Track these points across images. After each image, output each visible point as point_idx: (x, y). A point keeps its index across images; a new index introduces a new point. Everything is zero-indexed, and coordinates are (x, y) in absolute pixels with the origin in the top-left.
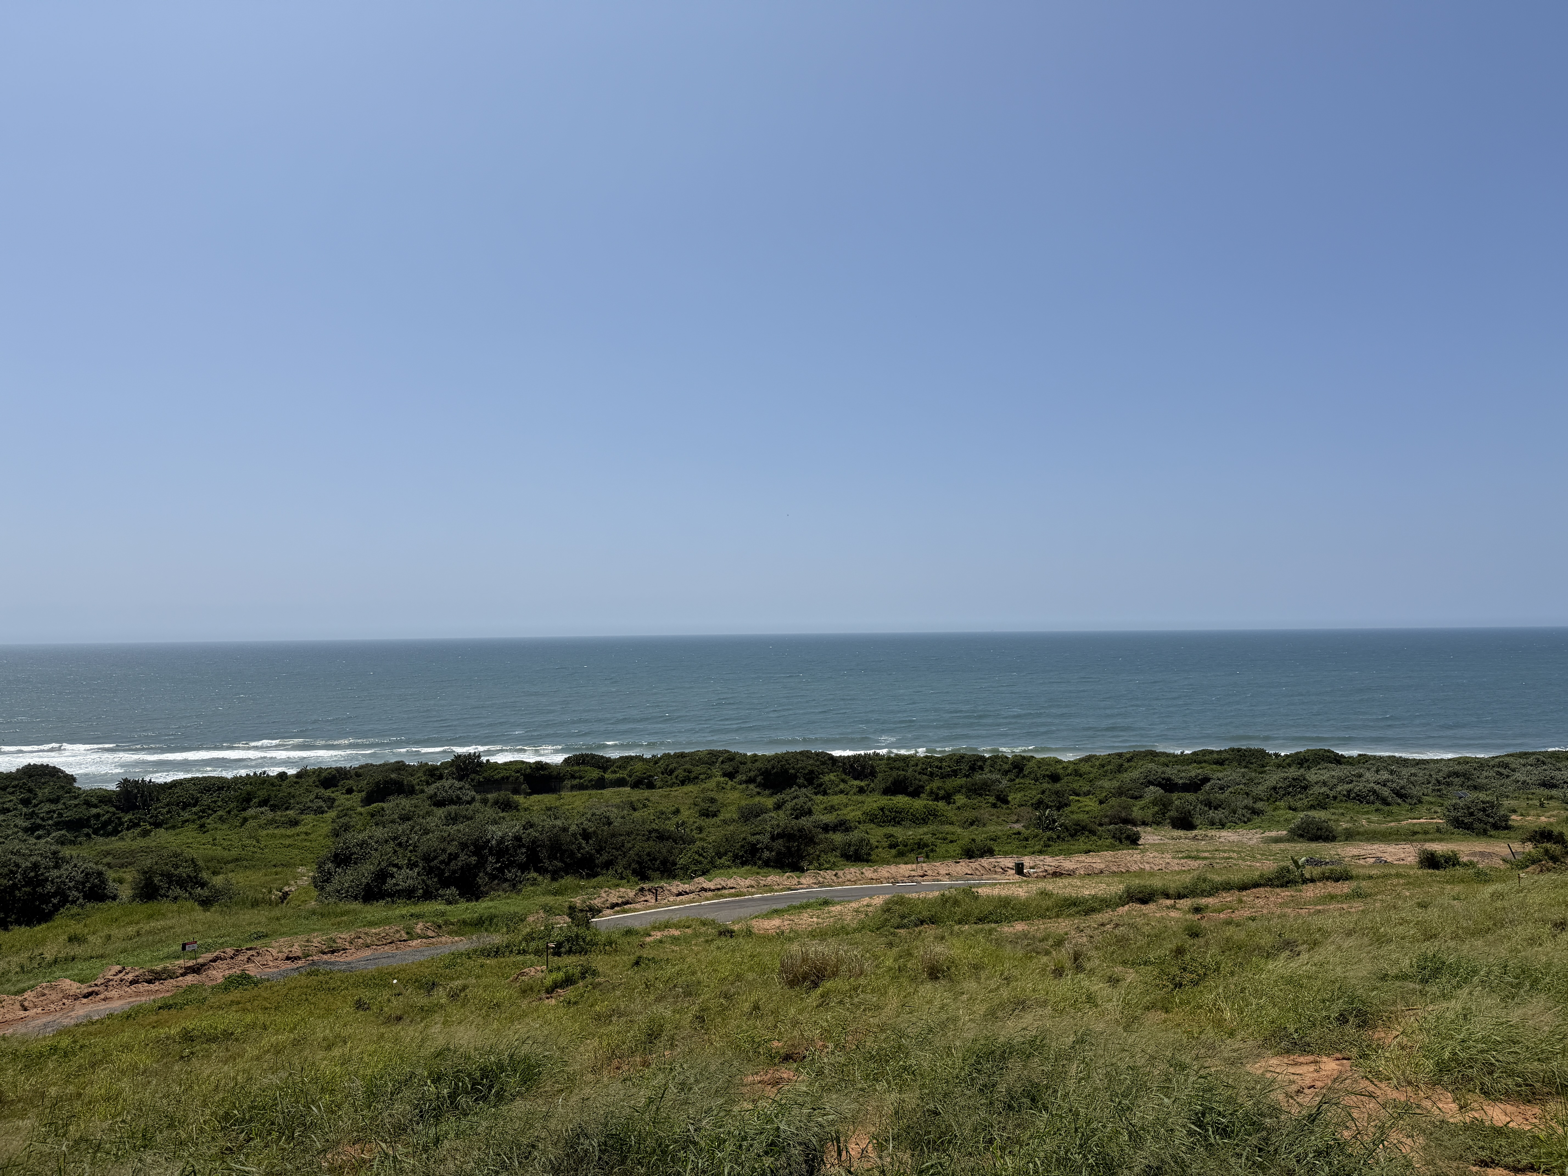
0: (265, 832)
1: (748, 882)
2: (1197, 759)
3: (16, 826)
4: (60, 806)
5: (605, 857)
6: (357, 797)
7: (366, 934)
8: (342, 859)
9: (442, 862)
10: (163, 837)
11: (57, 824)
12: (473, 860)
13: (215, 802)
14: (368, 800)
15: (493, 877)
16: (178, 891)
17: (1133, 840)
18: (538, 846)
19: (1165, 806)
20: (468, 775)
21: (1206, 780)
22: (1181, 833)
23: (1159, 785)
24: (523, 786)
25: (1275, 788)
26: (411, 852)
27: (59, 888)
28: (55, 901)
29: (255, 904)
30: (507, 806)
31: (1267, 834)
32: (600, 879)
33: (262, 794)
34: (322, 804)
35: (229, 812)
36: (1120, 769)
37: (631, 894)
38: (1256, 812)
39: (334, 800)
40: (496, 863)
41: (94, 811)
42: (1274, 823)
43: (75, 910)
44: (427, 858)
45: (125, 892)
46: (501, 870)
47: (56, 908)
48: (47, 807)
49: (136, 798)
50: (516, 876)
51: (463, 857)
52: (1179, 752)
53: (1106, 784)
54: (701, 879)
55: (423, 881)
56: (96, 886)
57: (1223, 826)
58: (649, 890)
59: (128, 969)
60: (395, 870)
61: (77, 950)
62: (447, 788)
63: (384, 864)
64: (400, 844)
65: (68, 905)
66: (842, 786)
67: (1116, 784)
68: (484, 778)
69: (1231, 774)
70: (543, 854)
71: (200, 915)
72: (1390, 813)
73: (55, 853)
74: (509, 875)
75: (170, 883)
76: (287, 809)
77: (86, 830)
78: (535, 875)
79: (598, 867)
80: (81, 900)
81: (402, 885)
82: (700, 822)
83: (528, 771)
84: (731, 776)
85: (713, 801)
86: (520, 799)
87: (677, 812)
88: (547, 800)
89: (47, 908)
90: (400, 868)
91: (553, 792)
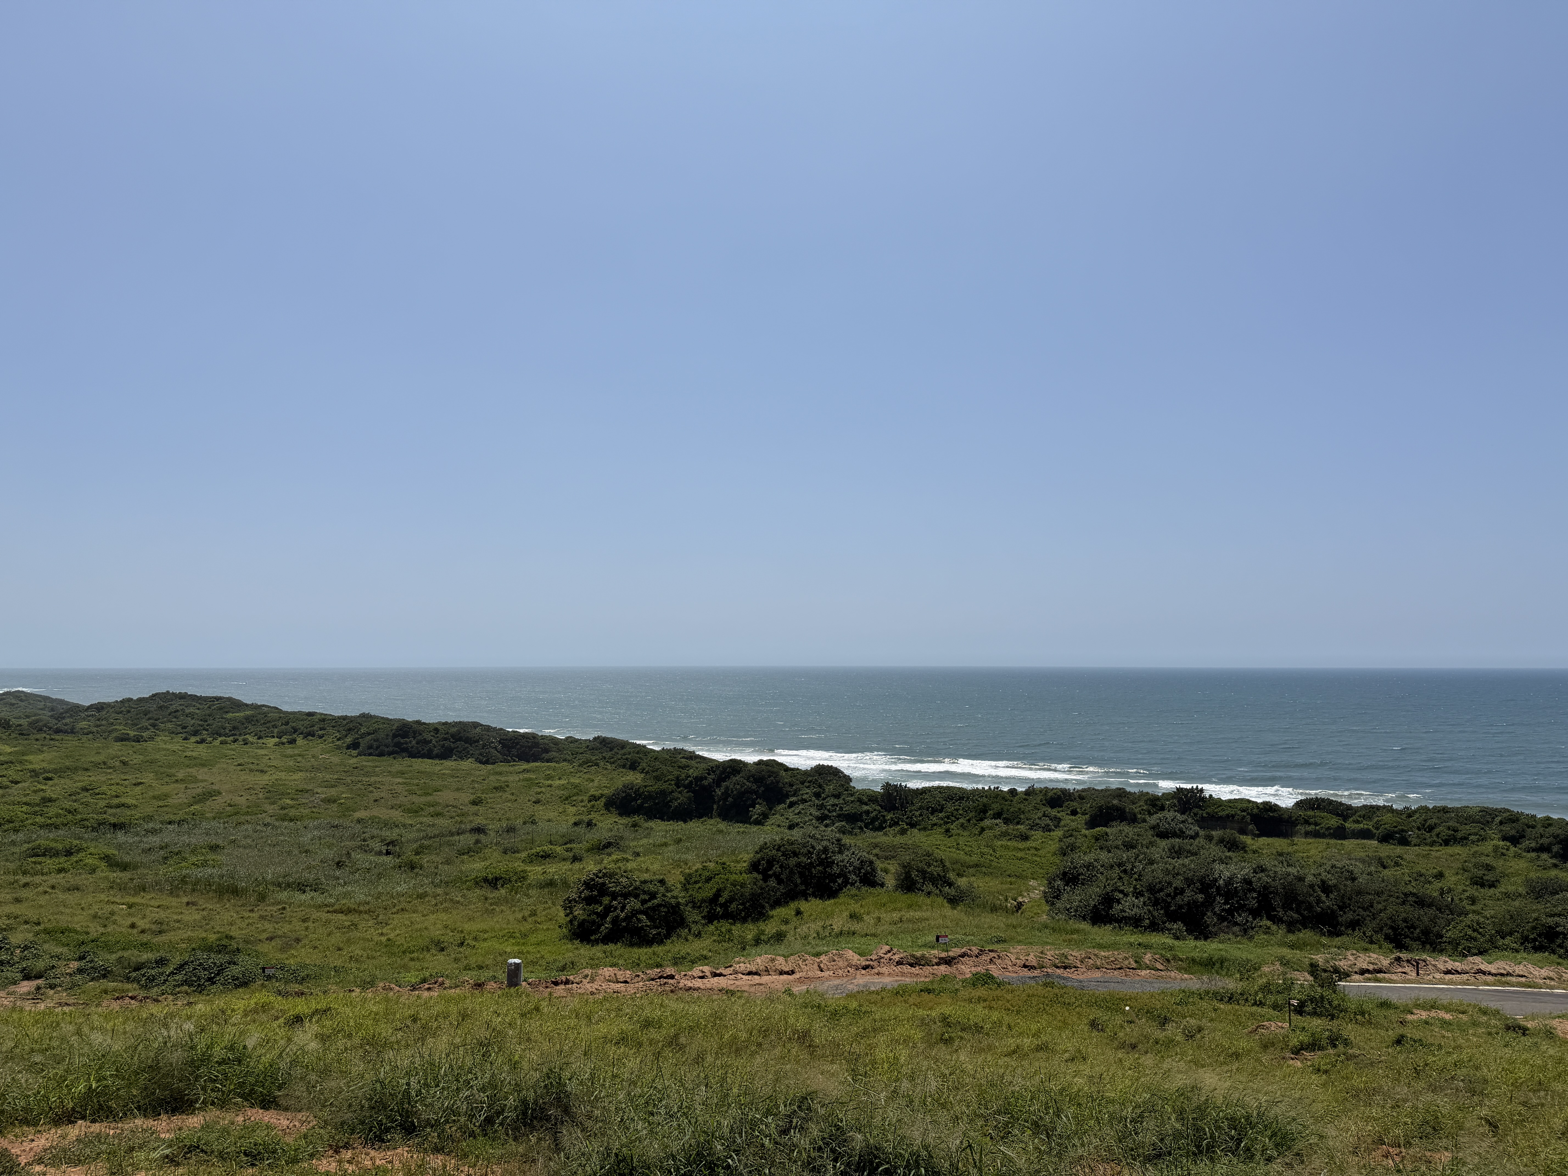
0: (1000, 843)
1: (1544, 972)
3: (811, 814)
4: (841, 801)
5: (1350, 916)
6: (1081, 819)
7: (1095, 955)
8: (1070, 878)
9: (1168, 895)
10: (916, 836)
11: (839, 816)
12: (1200, 897)
13: (957, 810)
14: (1092, 823)
15: (1222, 919)
16: (930, 887)
18: (1271, 893)
20: (1191, 809)
24: (1250, 827)
26: (1136, 880)
27: (842, 870)
28: (840, 881)
29: (994, 909)
30: (1233, 845)
32: (1345, 938)
33: (996, 807)
34: (1049, 822)
35: (969, 821)
37: (1385, 962)
39: (1060, 820)
40: (1225, 904)
41: (865, 808)
43: (854, 891)
44: (1151, 889)
45: (890, 881)
46: (1230, 912)
47: (841, 888)
48: (832, 801)
49: (896, 800)
50: (1247, 921)
51: (1188, 893)
54: (1477, 959)
55: (1149, 911)
56: (869, 873)
58: (1408, 961)
59: (895, 950)
60: (1121, 896)
61: (856, 926)
62: (1169, 820)
63: (1109, 889)
64: (1125, 871)
65: (848, 886)
68: (1207, 813)
70: (1277, 902)
71: (948, 911)
73: (839, 840)
74: (1239, 919)
75: (924, 878)
76: (1018, 823)
77: (859, 824)
78: (1269, 923)
79: (1342, 925)
80: (858, 884)
81: (1129, 913)
82: (1472, 891)
83: (1255, 811)
84: (1515, 840)
85: (1489, 868)
86: (1247, 840)
87: (1440, 876)
88: (1279, 843)
89: (835, 886)
90: (1126, 895)
91: (1283, 836)
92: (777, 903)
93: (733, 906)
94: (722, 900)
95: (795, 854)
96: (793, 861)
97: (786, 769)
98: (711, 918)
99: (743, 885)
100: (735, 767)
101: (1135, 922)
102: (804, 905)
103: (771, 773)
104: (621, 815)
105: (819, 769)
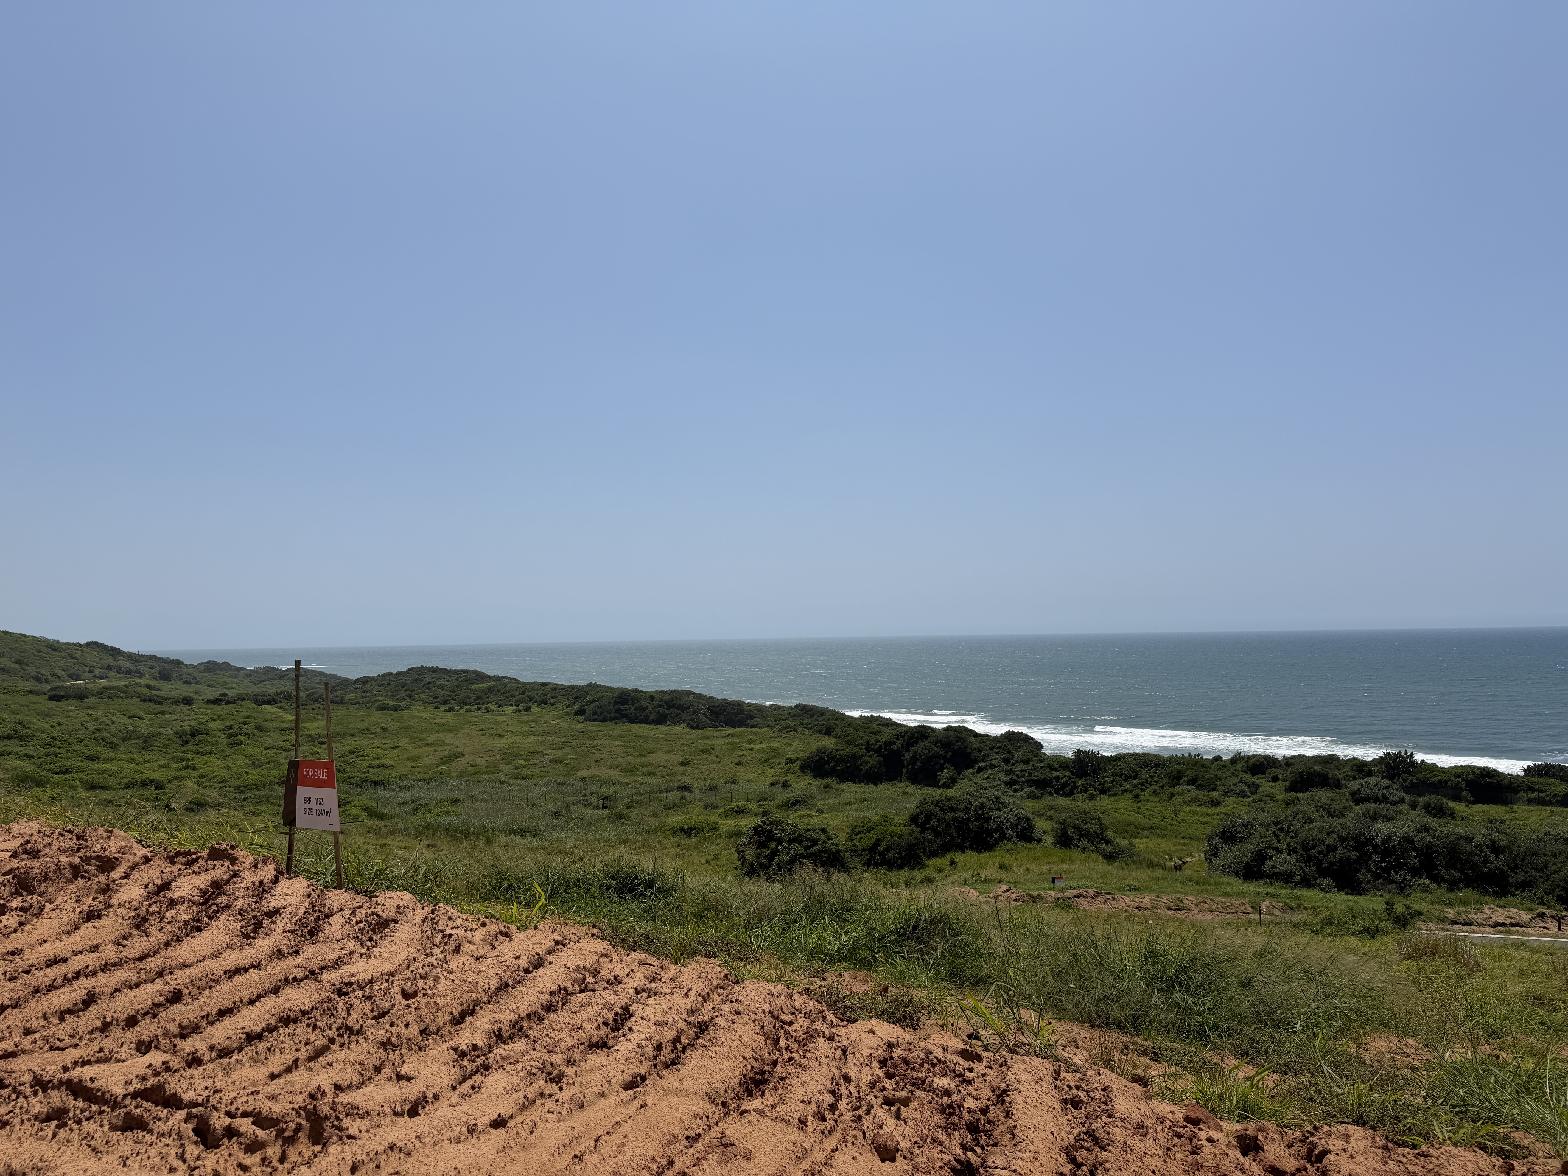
0: (1189, 808)
3: (999, 779)
4: (1030, 767)
6: (1280, 785)
7: (1211, 900)
8: (1229, 836)
9: (1320, 852)
10: (1104, 802)
11: (1028, 781)
12: (1354, 855)
13: (1152, 777)
14: (1287, 790)
15: (1377, 877)
16: (1084, 843)
18: (1435, 852)
20: (1399, 775)
24: (1464, 793)
26: (1292, 838)
27: (998, 825)
28: (996, 836)
29: (1151, 865)
30: (1439, 812)
32: (1510, 899)
34: (1245, 788)
35: (1162, 787)
37: (1525, 916)
39: (1258, 786)
40: (1382, 861)
41: (1055, 774)
43: (1010, 845)
44: (1305, 846)
45: (1048, 840)
46: (1386, 870)
47: (997, 842)
48: (1021, 766)
49: (1087, 766)
50: (1405, 879)
51: (1341, 850)
55: (1301, 868)
56: (1026, 829)
58: (1553, 917)
59: (1014, 890)
60: (1274, 853)
61: (1004, 875)
62: (1372, 785)
63: (1262, 846)
64: (1282, 830)
65: (1005, 841)
68: (1417, 779)
70: (1440, 862)
71: (1102, 866)
73: (997, 798)
74: (1396, 877)
75: (1080, 835)
76: (1214, 790)
77: (1049, 789)
78: (1428, 882)
80: (1014, 839)
81: (1281, 868)
83: (1471, 776)
86: (1459, 807)
88: (1496, 811)
89: (991, 840)
90: (1279, 852)
91: (1504, 802)
92: (933, 854)
93: (890, 855)
94: (880, 849)
95: (953, 810)
96: (950, 816)
97: (976, 735)
98: (869, 864)
99: (900, 836)
100: (923, 732)
101: (1286, 878)
102: (959, 857)
103: (958, 739)
104: (815, 777)
105: (1009, 736)
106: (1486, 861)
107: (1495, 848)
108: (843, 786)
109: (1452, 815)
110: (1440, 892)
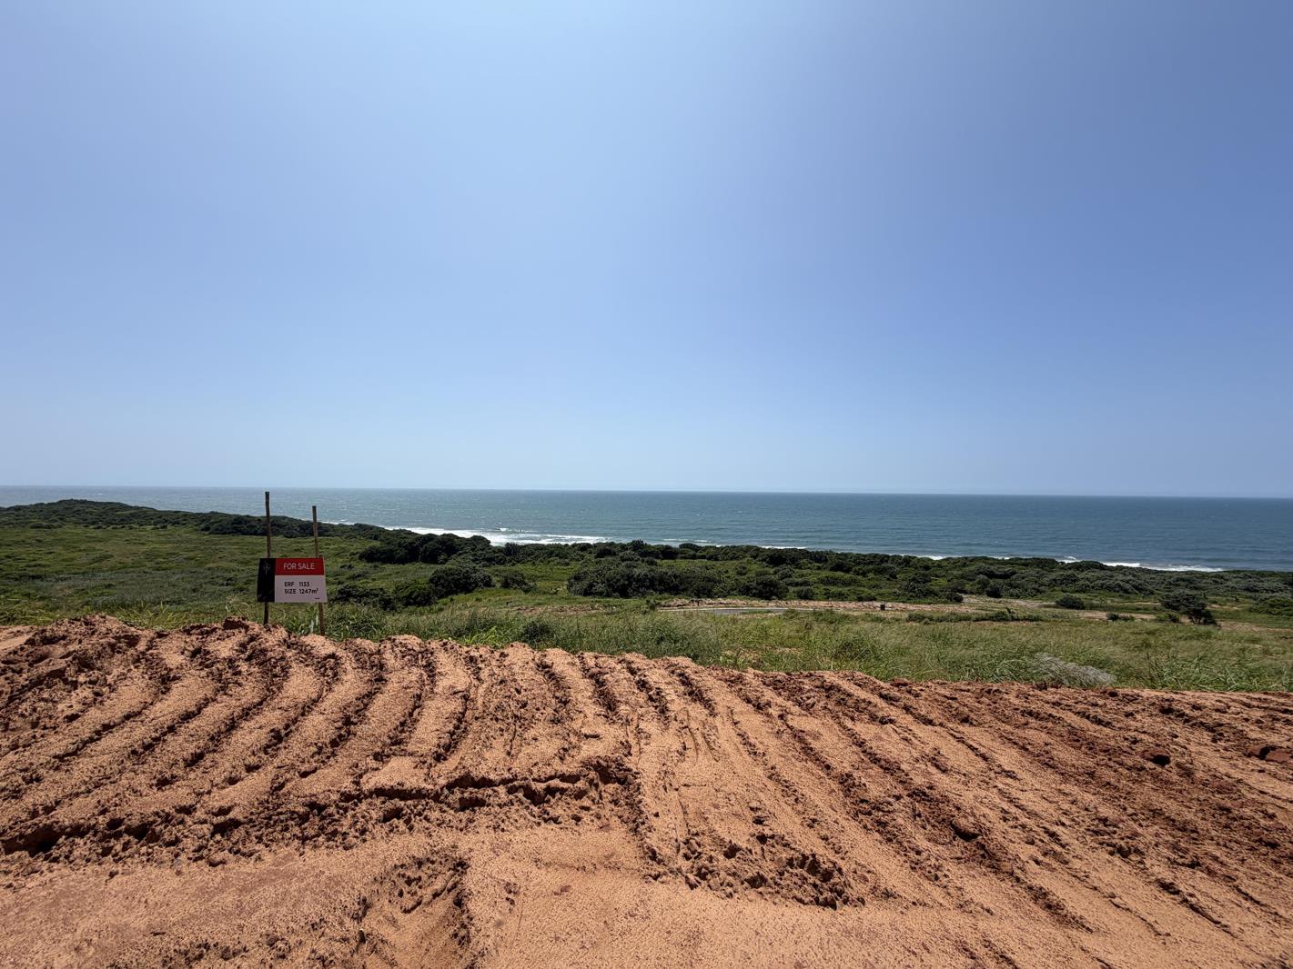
0: (555, 567)
1: (743, 602)
2: (1010, 562)
3: (469, 558)
4: (485, 552)
5: (683, 586)
6: (593, 555)
8: (577, 578)
9: (614, 582)
10: (519, 567)
11: (483, 559)
12: (626, 582)
13: (540, 554)
14: (596, 557)
15: (634, 590)
16: (516, 585)
17: (959, 600)
18: (654, 579)
19: (984, 585)
20: (637, 549)
21: (1014, 573)
22: (992, 599)
23: (985, 574)
24: (660, 555)
25: (1054, 580)
26: (603, 577)
27: (475, 580)
28: (474, 585)
29: (544, 593)
30: (652, 563)
31: (1045, 603)
33: (557, 552)
34: (578, 557)
35: (545, 558)
36: (964, 565)
37: (687, 602)
38: (1041, 592)
39: (584, 556)
40: (636, 584)
41: (496, 555)
42: (1050, 597)
43: (480, 589)
44: (608, 580)
45: (498, 585)
46: (638, 587)
47: (474, 588)
48: (480, 552)
49: (511, 550)
50: (644, 591)
51: (622, 581)
52: (1000, 558)
53: (955, 572)
54: (721, 599)
55: (607, 589)
56: (488, 581)
57: (1018, 597)
58: (696, 601)
60: (596, 584)
61: (478, 602)
62: (628, 553)
63: (592, 581)
64: (599, 574)
65: (478, 587)
66: (809, 565)
67: (960, 572)
69: (1032, 571)
70: (657, 583)
71: (523, 595)
72: (1129, 598)
73: (475, 568)
75: (514, 582)
76: (566, 558)
77: (493, 562)
79: (678, 590)
80: (482, 586)
81: (598, 590)
82: (736, 577)
83: (663, 549)
84: (755, 557)
85: (744, 568)
86: (658, 561)
87: (727, 572)
88: (670, 562)
89: (471, 588)
90: (598, 583)
91: (673, 558)
92: (442, 597)
93: (418, 599)
94: (413, 596)
95: (452, 575)
96: (451, 578)
97: (458, 538)
98: (407, 605)
99: (425, 589)
100: (430, 537)
101: (601, 594)
102: (455, 597)
103: (449, 540)
104: (368, 562)
105: (475, 538)
106: (672, 582)
107: (675, 577)
108: (385, 566)
109: (656, 564)
110: (656, 595)
